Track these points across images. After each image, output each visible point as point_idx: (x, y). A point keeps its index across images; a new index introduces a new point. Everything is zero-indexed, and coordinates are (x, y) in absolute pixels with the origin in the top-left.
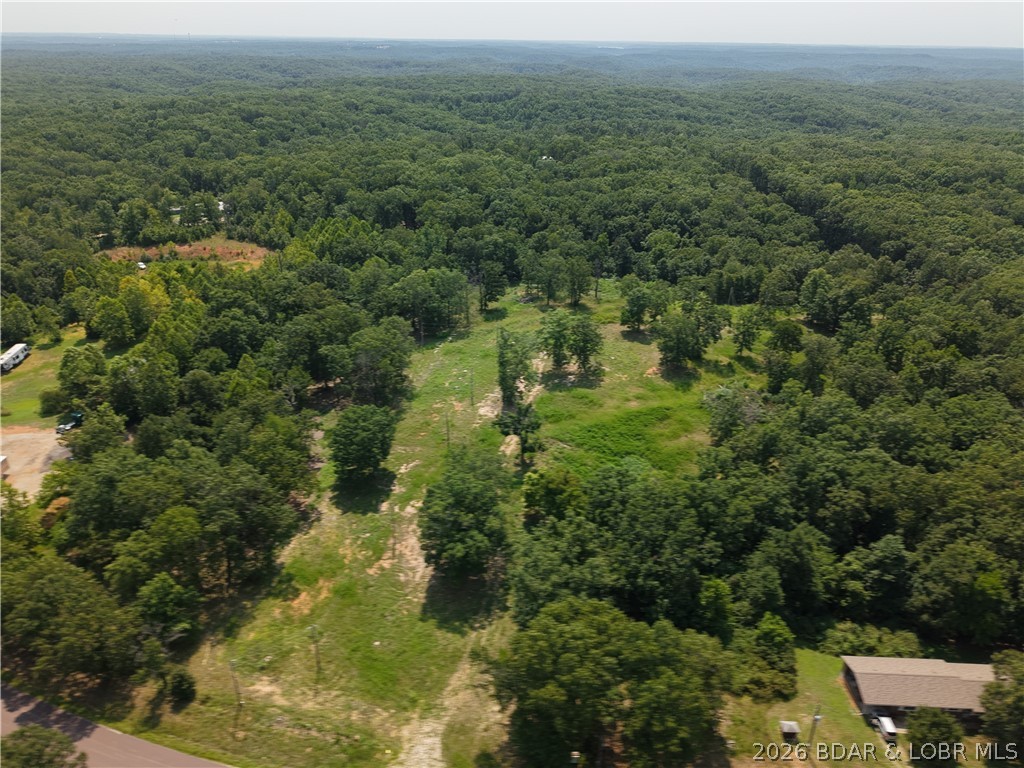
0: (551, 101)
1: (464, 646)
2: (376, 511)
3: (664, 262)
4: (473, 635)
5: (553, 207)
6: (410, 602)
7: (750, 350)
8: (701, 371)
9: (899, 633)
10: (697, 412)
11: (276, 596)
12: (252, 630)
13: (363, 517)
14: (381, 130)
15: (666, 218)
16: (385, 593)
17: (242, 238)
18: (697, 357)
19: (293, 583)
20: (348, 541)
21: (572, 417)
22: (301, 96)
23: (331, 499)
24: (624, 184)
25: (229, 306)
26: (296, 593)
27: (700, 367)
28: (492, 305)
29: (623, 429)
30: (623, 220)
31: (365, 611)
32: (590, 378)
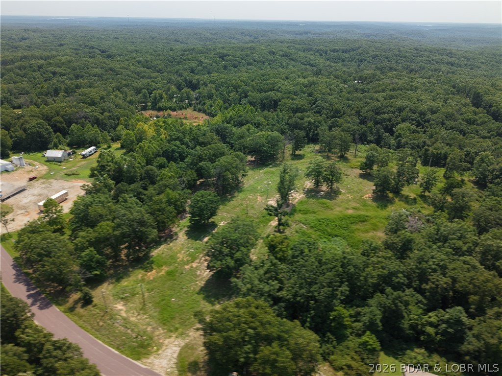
2: (201, 240)
3: (400, 140)
4: (218, 306)
5: (349, 106)
7: (429, 192)
10: (384, 221)
11: (143, 269)
13: (195, 242)
14: (281, 64)
15: (410, 117)
17: (200, 111)
18: (397, 192)
19: (153, 265)
20: (183, 251)
21: (314, 213)
22: (250, 47)
23: (186, 231)
24: (392, 97)
25: (175, 140)
26: (152, 269)
27: (396, 197)
28: (297, 152)
29: (339, 223)
30: (385, 116)
31: (176, 284)
32: (332, 194)
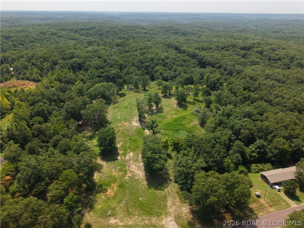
0: (107, 30)
1: (166, 193)
2: (117, 160)
3: (163, 75)
4: (166, 190)
6: (143, 185)
7: (198, 97)
8: (187, 104)
9: (267, 164)
10: (191, 116)
11: (100, 192)
12: (98, 204)
13: (114, 162)
14: (56, 40)
15: (159, 63)
16: (134, 184)
18: (185, 101)
19: (103, 187)
20: (113, 171)
23: (100, 159)
24: (144, 54)
25: (37, 102)
26: (106, 190)
27: (187, 103)
28: (120, 92)
29: (176, 123)
32: (160, 110)
